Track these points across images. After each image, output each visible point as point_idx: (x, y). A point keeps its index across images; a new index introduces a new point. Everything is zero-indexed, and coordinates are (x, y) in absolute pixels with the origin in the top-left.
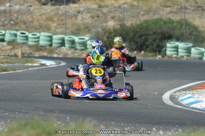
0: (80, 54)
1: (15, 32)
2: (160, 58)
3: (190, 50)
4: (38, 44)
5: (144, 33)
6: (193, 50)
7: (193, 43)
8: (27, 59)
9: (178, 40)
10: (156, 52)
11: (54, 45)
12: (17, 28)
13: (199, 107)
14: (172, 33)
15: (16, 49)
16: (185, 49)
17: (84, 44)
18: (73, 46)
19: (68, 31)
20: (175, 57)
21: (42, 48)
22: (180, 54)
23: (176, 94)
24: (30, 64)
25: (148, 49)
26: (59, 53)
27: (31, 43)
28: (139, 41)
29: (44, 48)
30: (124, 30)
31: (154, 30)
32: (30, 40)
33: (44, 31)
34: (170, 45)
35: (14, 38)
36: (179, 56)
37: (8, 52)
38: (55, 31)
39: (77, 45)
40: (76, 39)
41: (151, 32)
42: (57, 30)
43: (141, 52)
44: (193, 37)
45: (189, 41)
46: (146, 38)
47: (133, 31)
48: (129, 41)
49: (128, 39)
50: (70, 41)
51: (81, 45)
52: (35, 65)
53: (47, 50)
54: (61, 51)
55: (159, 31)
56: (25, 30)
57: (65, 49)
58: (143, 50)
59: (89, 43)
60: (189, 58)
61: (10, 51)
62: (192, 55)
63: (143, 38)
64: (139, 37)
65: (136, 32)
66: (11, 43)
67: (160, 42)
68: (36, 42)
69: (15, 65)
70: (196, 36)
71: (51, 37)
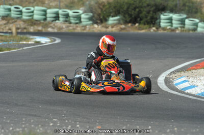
0: (74, 27)
1: (9, 7)
2: (154, 30)
3: (184, 21)
4: (33, 18)
5: (138, 6)
6: (187, 21)
7: (187, 14)
8: (22, 36)
9: (172, 11)
10: (150, 24)
11: (48, 19)
12: (11, 2)
13: (194, 93)
14: (165, 4)
15: (11, 23)
16: (179, 21)
17: (79, 18)
18: (67, 19)
19: (62, 4)
20: (170, 29)
21: (36, 22)
22: (174, 26)
23: (171, 76)
24: (25, 42)
25: (142, 22)
26: (53, 27)
27: (25, 17)
28: (133, 13)
29: (39, 22)
30: (118, 2)
31: (148, 2)
32: (24, 14)
33: (38, 6)
34: (164, 17)
35: (8, 13)
36: (173, 28)
37: (2, 27)
38: (49, 5)
39: (71, 18)
40: (71, 13)
41: (145, 5)
42: (51, 4)
43: (135, 24)
44: (187, 8)
45: (183, 12)
46: (140, 10)
47: (126, 3)
48: (123, 14)
49: (122, 12)
50: (64, 15)
51: (76, 19)
52: (30, 43)
53: (42, 24)
54: (56, 25)
55: (153, 3)
56: (19, 5)
57: (60, 23)
58: (137, 23)
59: (83, 16)
60: (183, 29)
61: (4, 26)
62: (187, 26)
63: (137, 10)
64: (133, 10)
65: (130, 4)
66: (5, 18)
67: (154, 14)
68: (30, 16)
69: (10, 43)
70: (189, 7)
71: (45, 11)
